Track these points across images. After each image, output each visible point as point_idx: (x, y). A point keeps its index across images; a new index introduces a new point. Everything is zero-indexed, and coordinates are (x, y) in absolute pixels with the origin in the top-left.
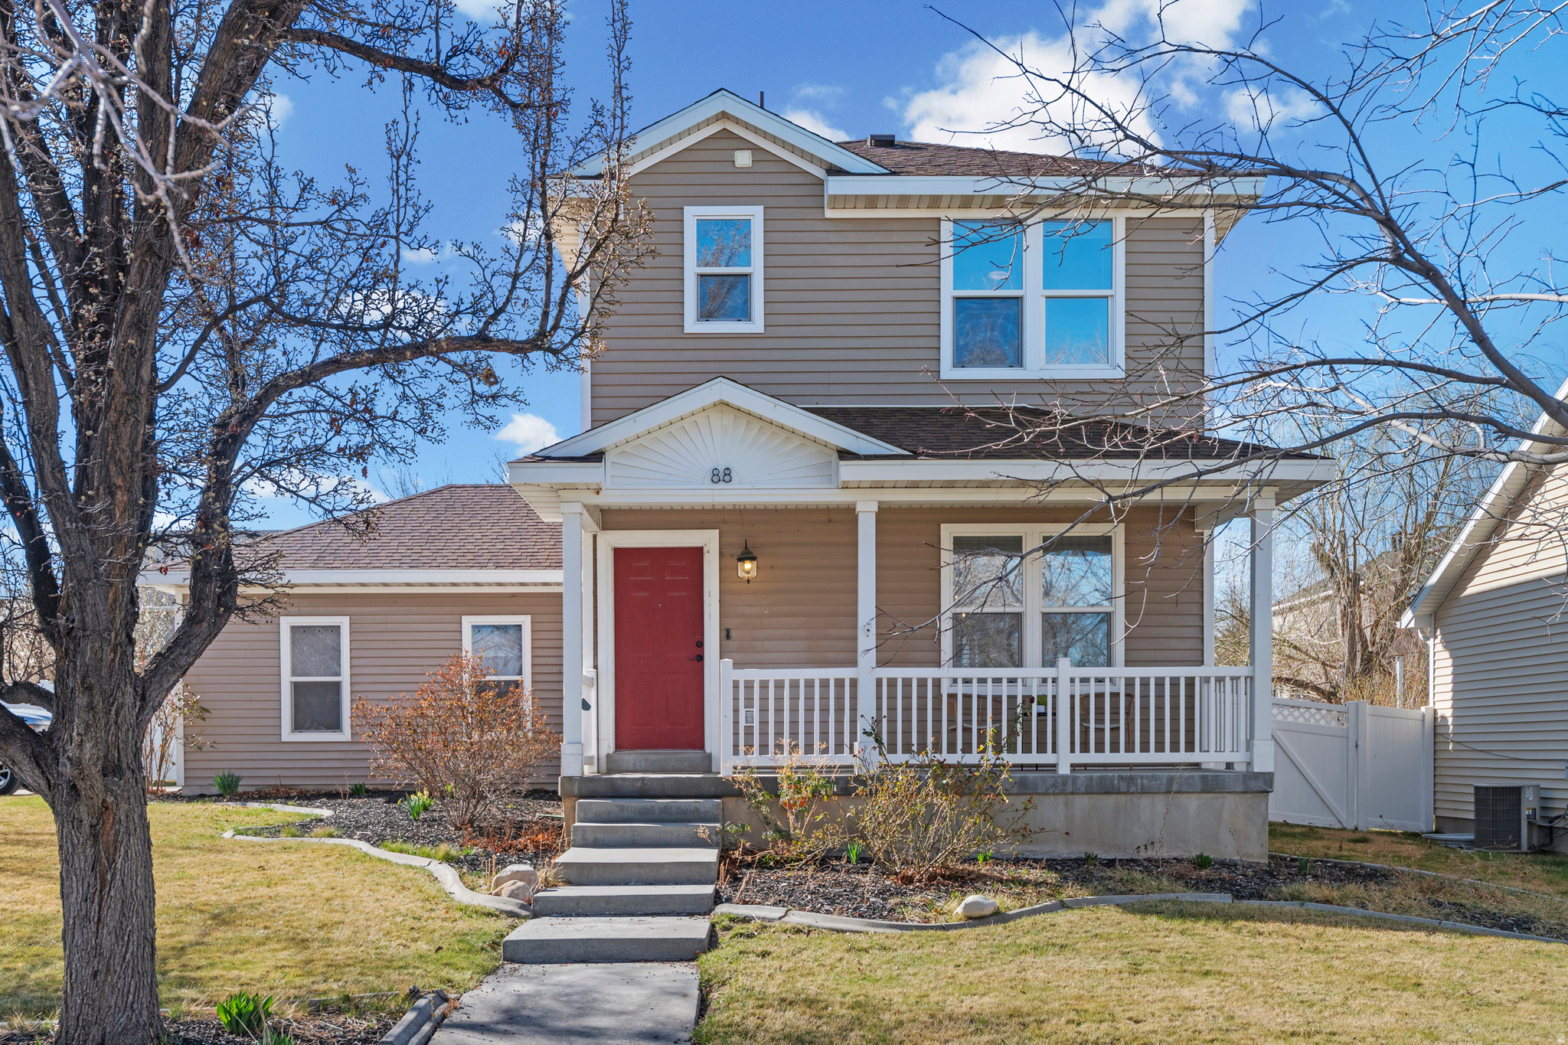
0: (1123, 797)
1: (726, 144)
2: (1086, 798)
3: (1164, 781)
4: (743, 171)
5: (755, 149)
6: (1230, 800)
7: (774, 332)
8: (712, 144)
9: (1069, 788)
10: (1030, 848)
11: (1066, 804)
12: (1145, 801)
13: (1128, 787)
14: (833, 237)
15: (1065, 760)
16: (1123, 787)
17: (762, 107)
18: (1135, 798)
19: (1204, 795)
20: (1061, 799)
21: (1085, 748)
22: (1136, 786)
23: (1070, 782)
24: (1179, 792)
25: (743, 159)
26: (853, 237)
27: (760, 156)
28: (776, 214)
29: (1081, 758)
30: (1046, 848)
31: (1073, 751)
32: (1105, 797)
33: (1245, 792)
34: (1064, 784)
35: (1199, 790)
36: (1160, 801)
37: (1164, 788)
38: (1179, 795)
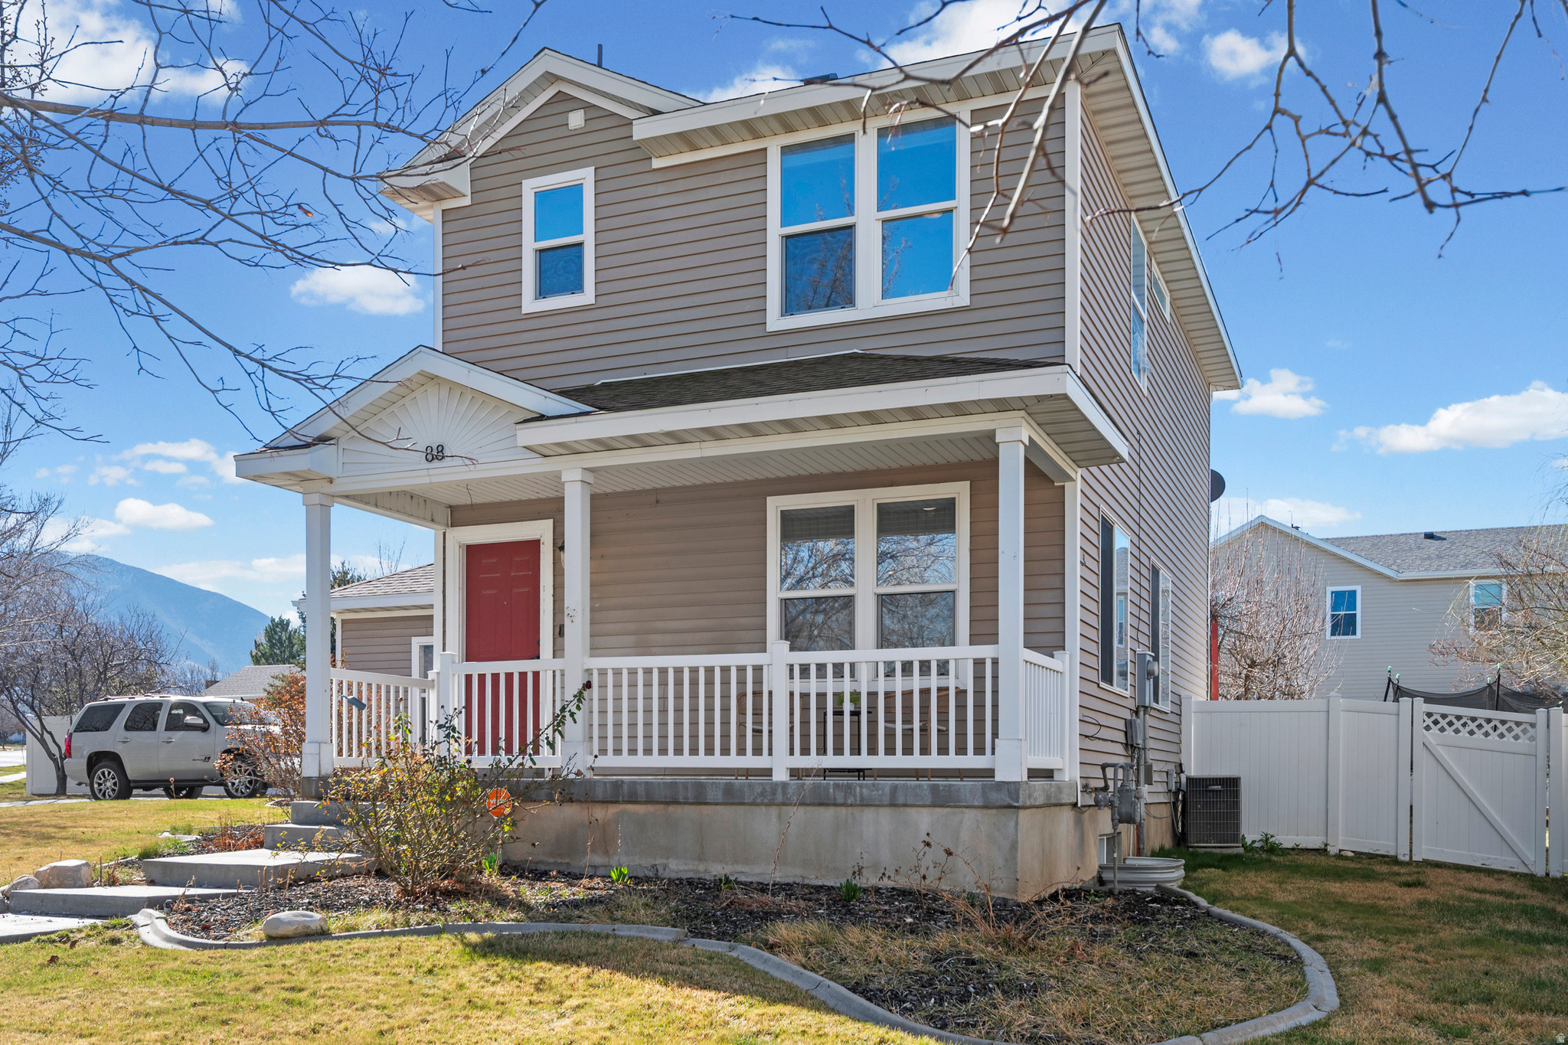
0: (843, 811)
1: (562, 107)
2: (802, 809)
3: (887, 790)
4: (578, 133)
5: (588, 107)
6: (970, 817)
7: (605, 301)
8: (549, 111)
9: (779, 798)
10: (740, 868)
11: (780, 817)
12: (868, 814)
13: (846, 798)
14: (661, 189)
15: (781, 764)
16: (840, 800)
17: (600, 65)
18: (856, 811)
19: (938, 810)
20: (774, 811)
21: (805, 751)
22: (855, 796)
23: (780, 790)
24: (905, 805)
25: (576, 120)
26: (681, 185)
27: (592, 114)
28: (606, 173)
29: (800, 762)
30: (757, 870)
31: (792, 753)
32: (822, 809)
33: (985, 807)
34: (774, 793)
35: (928, 802)
36: (885, 816)
37: (886, 800)
38: (908, 810)
